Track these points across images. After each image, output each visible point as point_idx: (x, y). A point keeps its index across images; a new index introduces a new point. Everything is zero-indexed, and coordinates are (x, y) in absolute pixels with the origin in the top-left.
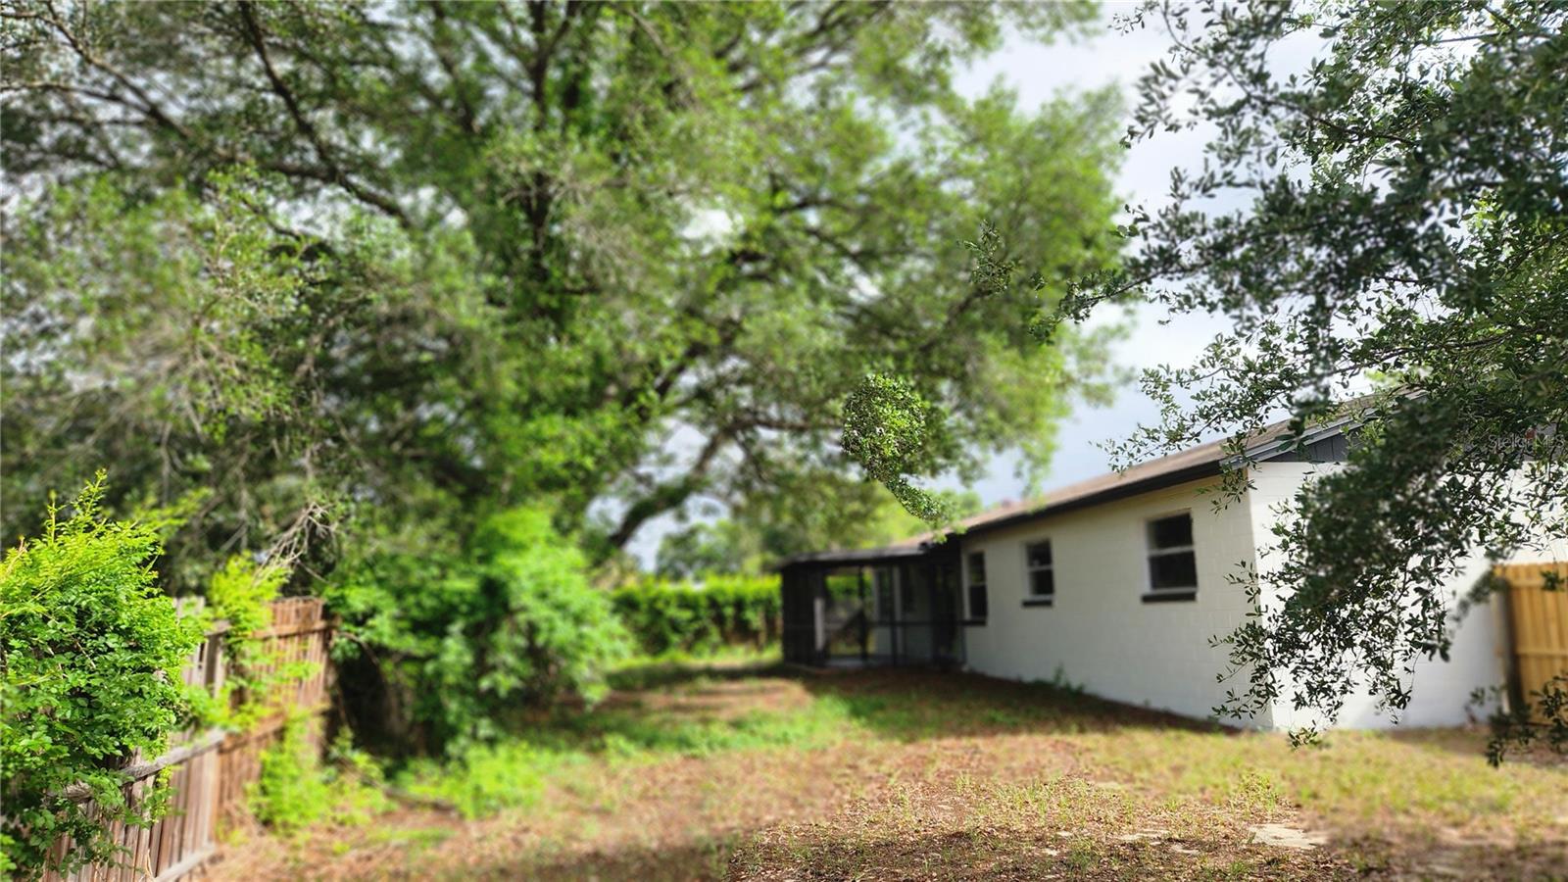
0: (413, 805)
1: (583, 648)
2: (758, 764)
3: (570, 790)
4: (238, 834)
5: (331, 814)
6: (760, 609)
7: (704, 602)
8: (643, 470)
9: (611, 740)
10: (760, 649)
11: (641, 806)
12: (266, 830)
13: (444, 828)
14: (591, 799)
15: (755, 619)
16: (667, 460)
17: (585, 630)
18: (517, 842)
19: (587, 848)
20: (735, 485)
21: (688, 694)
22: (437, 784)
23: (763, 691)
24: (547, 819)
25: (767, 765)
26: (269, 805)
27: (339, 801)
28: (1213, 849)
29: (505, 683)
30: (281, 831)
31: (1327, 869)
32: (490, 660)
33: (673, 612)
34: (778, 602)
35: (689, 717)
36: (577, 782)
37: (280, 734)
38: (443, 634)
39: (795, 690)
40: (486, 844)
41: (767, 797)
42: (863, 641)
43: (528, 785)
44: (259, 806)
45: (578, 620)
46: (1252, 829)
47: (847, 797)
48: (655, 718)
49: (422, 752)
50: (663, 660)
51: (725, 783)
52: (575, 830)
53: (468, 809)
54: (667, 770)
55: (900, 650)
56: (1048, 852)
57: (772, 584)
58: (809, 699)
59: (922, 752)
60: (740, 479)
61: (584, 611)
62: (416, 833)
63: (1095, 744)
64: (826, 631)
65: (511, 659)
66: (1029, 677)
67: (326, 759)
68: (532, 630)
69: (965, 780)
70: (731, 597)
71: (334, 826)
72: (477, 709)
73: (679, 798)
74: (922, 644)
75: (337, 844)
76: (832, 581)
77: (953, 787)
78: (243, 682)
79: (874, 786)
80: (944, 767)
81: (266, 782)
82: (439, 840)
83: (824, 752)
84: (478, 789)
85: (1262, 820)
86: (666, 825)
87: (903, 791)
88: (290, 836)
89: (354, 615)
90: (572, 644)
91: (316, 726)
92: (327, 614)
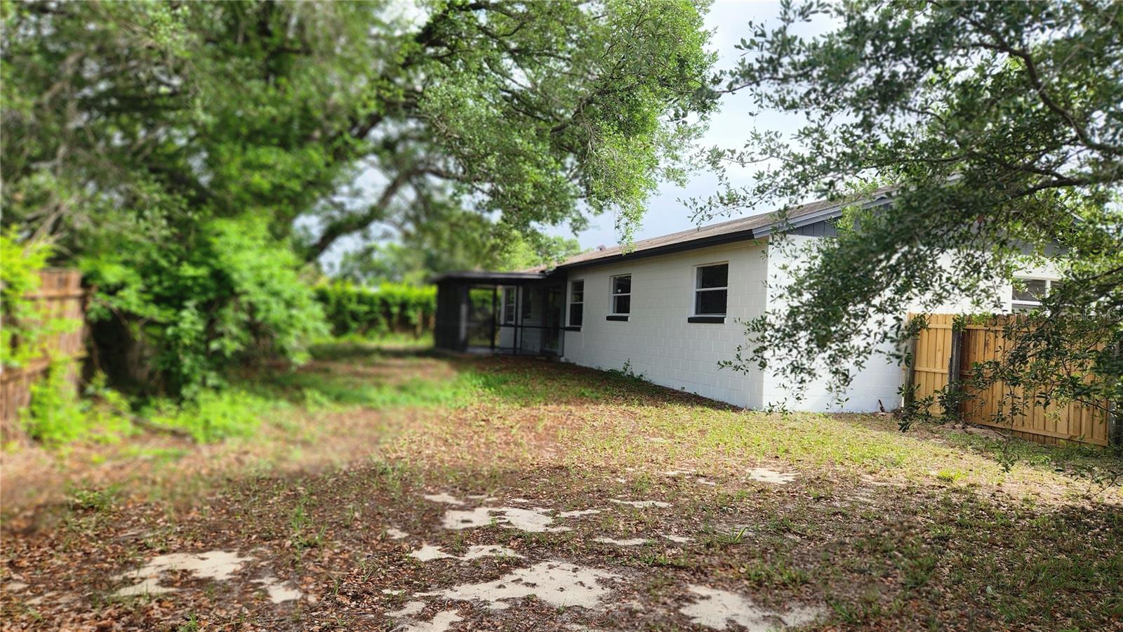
0: (155, 432)
1: (292, 325)
2: (419, 416)
3: (279, 426)
4: (14, 445)
5: (87, 435)
6: (419, 309)
7: (377, 301)
8: (337, 199)
9: (309, 393)
10: (417, 337)
11: (333, 440)
12: (36, 443)
13: (183, 449)
14: (295, 433)
15: (415, 316)
16: (357, 194)
17: (294, 312)
18: (240, 462)
19: (294, 467)
20: (407, 218)
21: (365, 365)
22: (175, 418)
23: (420, 367)
24: (263, 446)
25: (425, 418)
26: (37, 425)
27: (94, 426)
28: (724, 482)
29: (231, 346)
30: (48, 444)
31: (794, 496)
32: (219, 329)
33: (353, 306)
34: (434, 305)
35: (366, 381)
36: (283, 420)
37: (46, 373)
38: (180, 307)
39: (443, 366)
40: (215, 461)
41: (425, 437)
42: (492, 337)
43: (247, 422)
44: (30, 426)
45: (289, 304)
46: (748, 470)
47: (483, 440)
48: (340, 380)
49: (162, 393)
50: (344, 341)
51: (396, 427)
52: (284, 454)
53: (200, 435)
54: (351, 416)
55: (518, 346)
56: (620, 480)
57: (431, 291)
58: (455, 373)
59: (534, 413)
60: (411, 213)
61: (293, 298)
62: (160, 451)
63: (650, 413)
64: (468, 328)
65: (235, 330)
66: (606, 368)
67: (82, 393)
68: (252, 309)
69: (564, 433)
70: (398, 300)
71: (91, 443)
72: (207, 365)
73: (361, 437)
74: (534, 341)
75: (95, 457)
76: (475, 293)
77: (555, 437)
78: (17, 331)
79: (501, 433)
80: (549, 423)
81: (35, 408)
82: (178, 457)
83: (465, 410)
84: (207, 422)
85: (754, 465)
86: (353, 453)
87: (522, 438)
88: (55, 449)
89: (108, 286)
90: (284, 322)
91: (76, 368)
92: (85, 283)
